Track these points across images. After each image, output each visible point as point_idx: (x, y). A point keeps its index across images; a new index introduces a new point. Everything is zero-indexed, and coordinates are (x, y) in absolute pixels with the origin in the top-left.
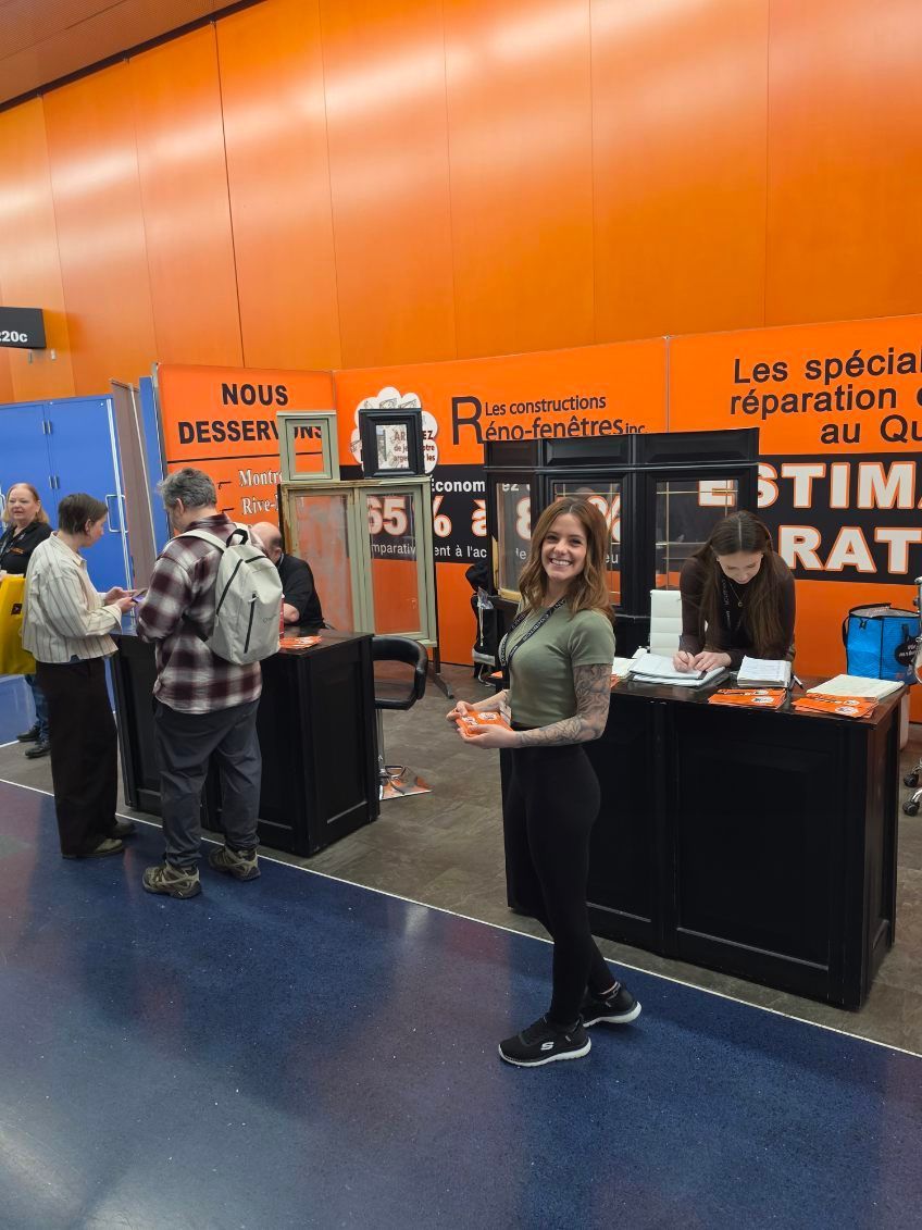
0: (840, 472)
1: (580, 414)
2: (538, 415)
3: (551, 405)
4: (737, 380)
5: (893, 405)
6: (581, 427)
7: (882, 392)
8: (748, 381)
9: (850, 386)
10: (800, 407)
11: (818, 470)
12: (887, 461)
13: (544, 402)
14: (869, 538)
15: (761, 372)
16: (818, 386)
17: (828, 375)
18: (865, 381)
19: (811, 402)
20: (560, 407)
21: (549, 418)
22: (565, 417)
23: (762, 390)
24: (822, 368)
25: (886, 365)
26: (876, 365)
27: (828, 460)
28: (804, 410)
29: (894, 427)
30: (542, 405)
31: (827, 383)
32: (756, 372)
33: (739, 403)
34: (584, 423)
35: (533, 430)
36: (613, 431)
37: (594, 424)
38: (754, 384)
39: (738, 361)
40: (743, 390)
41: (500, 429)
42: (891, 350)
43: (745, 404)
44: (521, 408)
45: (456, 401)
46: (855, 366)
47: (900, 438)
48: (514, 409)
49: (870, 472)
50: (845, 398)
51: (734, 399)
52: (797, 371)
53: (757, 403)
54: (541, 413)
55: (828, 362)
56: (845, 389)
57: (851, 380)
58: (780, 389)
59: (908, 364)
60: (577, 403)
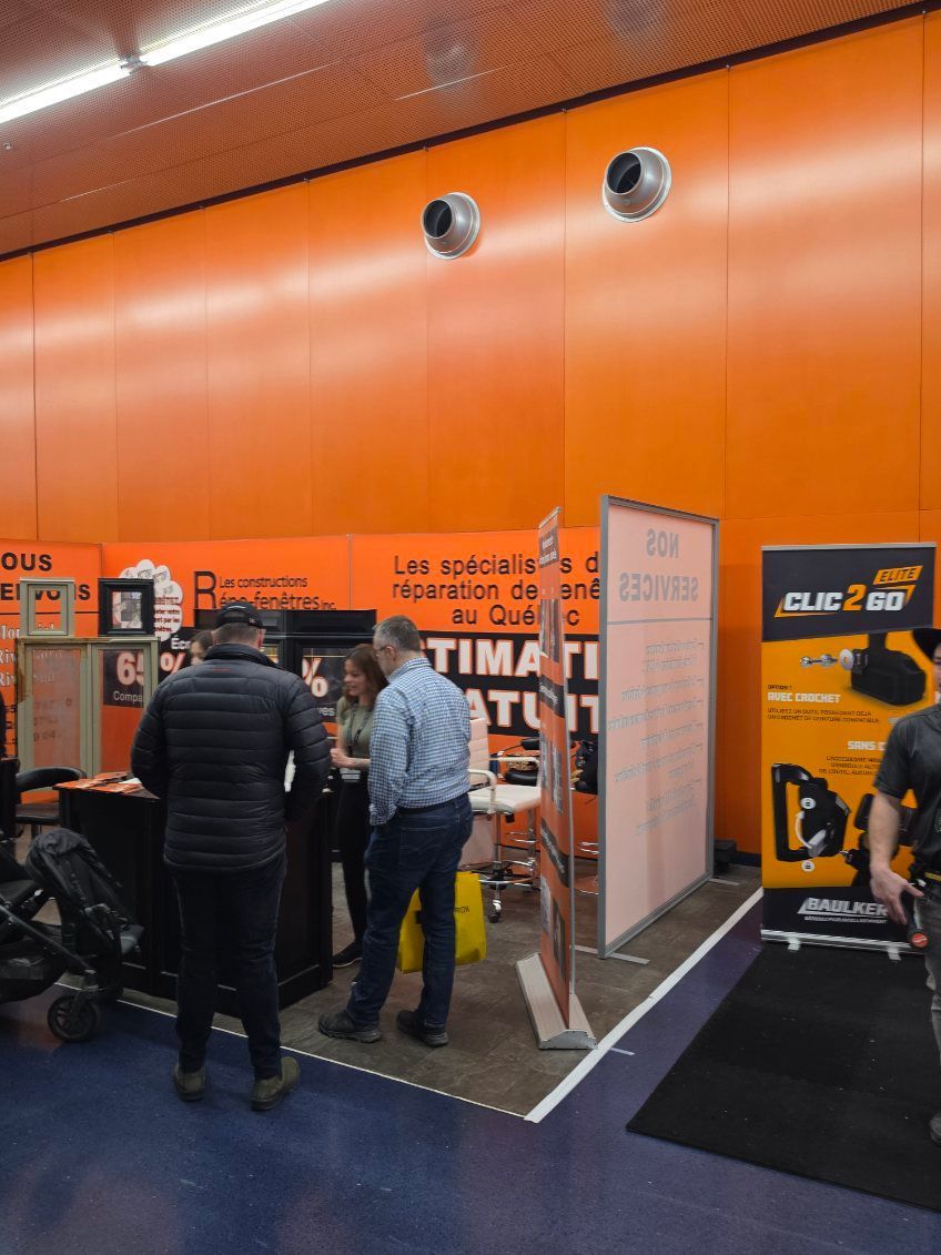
0: (465, 645)
1: (290, 591)
2: (258, 589)
3: (268, 582)
4: (397, 572)
5: (497, 598)
6: (290, 601)
7: (490, 587)
8: (403, 573)
9: (470, 582)
10: (438, 596)
11: (451, 644)
12: (494, 638)
13: (264, 580)
14: (485, 696)
15: (412, 565)
16: (448, 580)
17: (455, 572)
18: (479, 579)
19: (445, 591)
20: (275, 584)
21: (267, 592)
22: (278, 592)
23: (414, 580)
24: (451, 566)
25: (491, 567)
26: (486, 567)
27: (458, 636)
28: (441, 597)
29: (498, 615)
30: (262, 582)
31: (455, 578)
32: (409, 567)
33: (398, 589)
34: (292, 599)
36: (312, 606)
37: (299, 600)
38: (407, 575)
39: (397, 557)
40: (401, 580)
42: (494, 556)
43: (402, 591)
44: (246, 583)
45: (198, 574)
46: (471, 567)
47: (501, 622)
48: (241, 583)
49: (484, 646)
50: (466, 590)
51: (395, 586)
52: (435, 567)
53: (408, 589)
54: (261, 588)
55: (455, 563)
56: (466, 584)
57: (470, 577)
58: (425, 581)
59: (505, 568)
60: (287, 581)
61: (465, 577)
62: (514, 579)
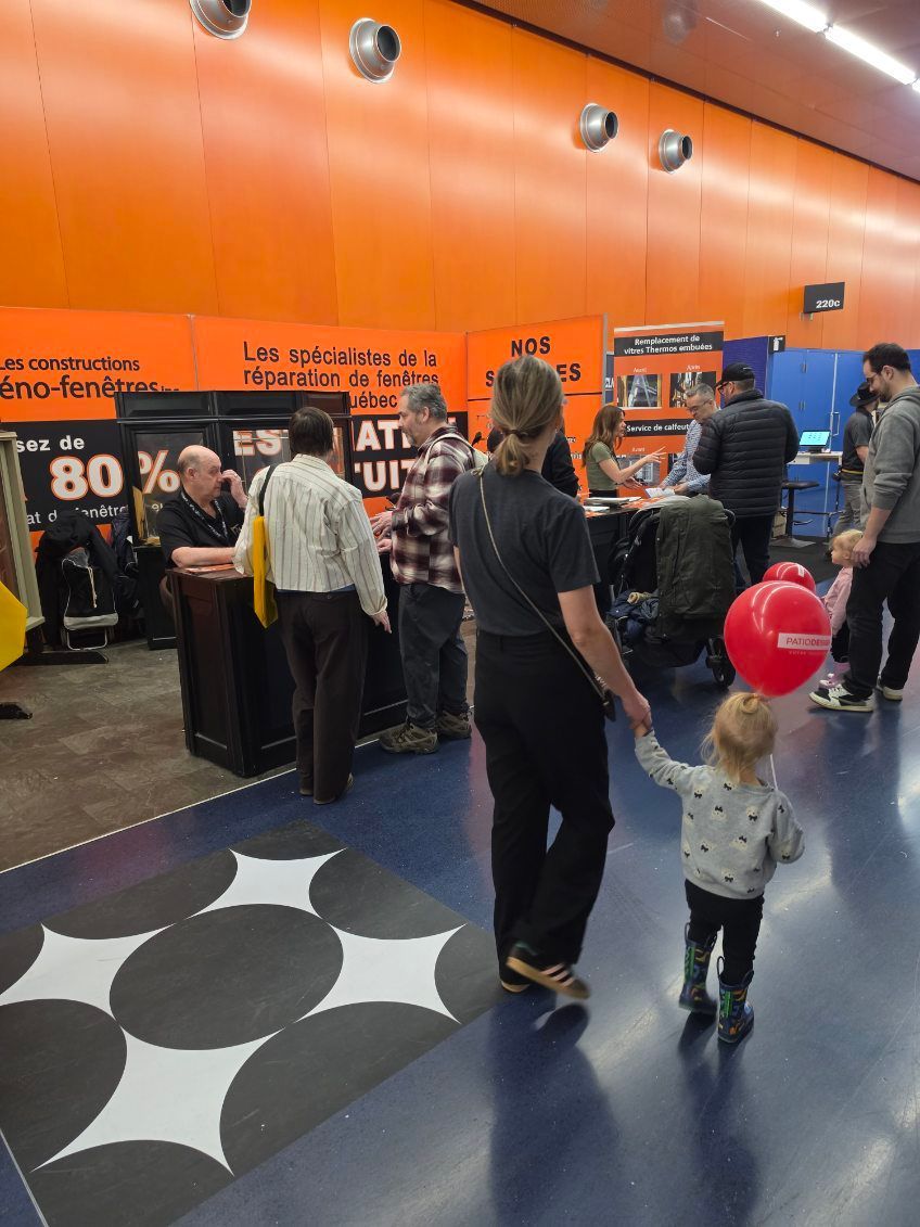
1: (115, 375)
2: (65, 373)
3: (81, 364)
4: (247, 359)
5: (339, 385)
6: (116, 386)
7: (332, 376)
8: (253, 359)
9: (316, 370)
10: (287, 382)
13: (71, 360)
15: (261, 352)
16: (298, 368)
17: (303, 362)
18: (322, 368)
19: (295, 378)
20: (91, 366)
22: (97, 377)
23: (265, 366)
24: (299, 355)
25: (332, 358)
26: (328, 357)
30: (71, 363)
31: (302, 366)
32: (259, 354)
33: (250, 376)
34: (119, 383)
35: (61, 387)
37: (129, 385)
38: (258, 362)
39: (246, 344)
40: (251, 366)
41: (18, 385)
42: (335, 348)
43: (254, 377)
44: (43, 365)
46: (316, 356)
48: (35, 365)
50: (313, 377)
51: (247, 372)
52: (284, 356)
53: (261, 377)
54: (69, 372)
55: (302, 352)
56: (313, 372)
57: (316, 365)
58: (276, 368)
59: (343, 359)
60: (109, 364)
61: (311, 365)
62: (350, 369)
